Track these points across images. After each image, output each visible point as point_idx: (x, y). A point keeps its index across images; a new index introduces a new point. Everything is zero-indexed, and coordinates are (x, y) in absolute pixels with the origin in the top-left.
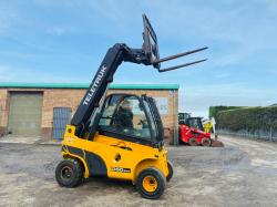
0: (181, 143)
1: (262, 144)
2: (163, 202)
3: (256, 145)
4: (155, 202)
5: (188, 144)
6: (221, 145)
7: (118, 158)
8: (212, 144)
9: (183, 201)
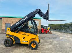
0: (42, 33)
1: (62, 33)
2: (37, 51)
3: (60, 33)
4: (35, 51)
5: (44, 33)
6: (52, 33)
7: (24, 38)
8: (49, 33)
9: (43, 50)
